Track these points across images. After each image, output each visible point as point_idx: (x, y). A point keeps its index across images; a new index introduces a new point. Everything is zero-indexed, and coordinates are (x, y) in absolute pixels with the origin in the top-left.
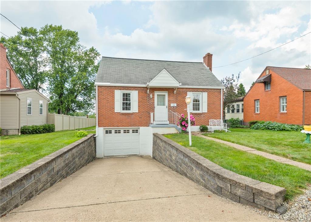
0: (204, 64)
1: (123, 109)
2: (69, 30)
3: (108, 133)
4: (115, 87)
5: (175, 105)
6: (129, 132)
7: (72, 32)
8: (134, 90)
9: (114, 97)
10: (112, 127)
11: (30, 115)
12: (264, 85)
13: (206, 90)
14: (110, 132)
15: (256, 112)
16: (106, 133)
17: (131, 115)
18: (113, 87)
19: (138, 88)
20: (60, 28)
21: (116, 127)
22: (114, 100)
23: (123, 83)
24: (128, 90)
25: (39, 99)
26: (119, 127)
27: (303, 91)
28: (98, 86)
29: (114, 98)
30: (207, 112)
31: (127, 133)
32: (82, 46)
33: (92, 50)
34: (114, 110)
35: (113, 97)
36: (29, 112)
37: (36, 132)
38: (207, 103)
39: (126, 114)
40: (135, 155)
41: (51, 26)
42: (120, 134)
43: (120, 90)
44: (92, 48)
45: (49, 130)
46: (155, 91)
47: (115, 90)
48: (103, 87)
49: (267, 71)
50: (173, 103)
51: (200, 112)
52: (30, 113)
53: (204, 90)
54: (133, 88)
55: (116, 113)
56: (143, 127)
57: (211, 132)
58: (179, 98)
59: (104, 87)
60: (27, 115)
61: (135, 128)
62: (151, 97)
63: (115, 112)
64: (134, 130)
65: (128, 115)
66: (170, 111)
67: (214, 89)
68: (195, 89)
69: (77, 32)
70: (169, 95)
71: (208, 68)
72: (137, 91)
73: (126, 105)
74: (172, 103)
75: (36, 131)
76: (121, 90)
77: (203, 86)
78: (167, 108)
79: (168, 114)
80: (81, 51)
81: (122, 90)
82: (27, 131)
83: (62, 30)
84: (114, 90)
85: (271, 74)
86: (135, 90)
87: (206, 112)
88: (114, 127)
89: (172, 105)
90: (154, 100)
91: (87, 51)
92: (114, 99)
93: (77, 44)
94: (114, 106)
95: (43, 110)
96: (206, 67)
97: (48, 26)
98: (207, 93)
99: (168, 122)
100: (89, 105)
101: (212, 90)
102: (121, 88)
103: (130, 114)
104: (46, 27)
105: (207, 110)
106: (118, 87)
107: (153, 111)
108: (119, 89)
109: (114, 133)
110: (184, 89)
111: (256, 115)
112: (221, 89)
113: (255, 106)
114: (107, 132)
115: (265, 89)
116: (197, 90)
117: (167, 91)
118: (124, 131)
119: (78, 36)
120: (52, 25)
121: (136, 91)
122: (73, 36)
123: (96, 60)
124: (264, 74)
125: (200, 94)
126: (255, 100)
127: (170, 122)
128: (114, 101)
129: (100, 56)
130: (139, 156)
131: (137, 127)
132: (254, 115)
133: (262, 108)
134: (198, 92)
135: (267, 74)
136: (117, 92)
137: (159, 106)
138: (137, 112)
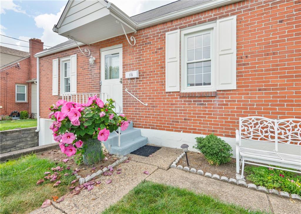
13: (231, 9)
18: (52, 56)
19: (77, 49)
24: (66, 55)
28: (40, 58)
34: (52, 93)
38: (235, 56)
46: (101, 50)
47: (53, 60)
48: (44, 58)
53: (225, 10)
54: (71, 51)
55: (54, 96)
58: (146, 55)
62: (91, 63)
70: (124, 52)
74: (130, 69)
78: (121, 82)
79: (123, 96)
81: (61, 57)
86: (74, 54)
92: (53, 74)
94: (52, 86)
98: (235, 17)
102: (59, 54)
106: (56, 53)
107: (98, 91)
110: (158, 28)
117: (120, 43)
128: (52, 77)
136: (55, 62)
137: (109, 80)
138: (75, 93)
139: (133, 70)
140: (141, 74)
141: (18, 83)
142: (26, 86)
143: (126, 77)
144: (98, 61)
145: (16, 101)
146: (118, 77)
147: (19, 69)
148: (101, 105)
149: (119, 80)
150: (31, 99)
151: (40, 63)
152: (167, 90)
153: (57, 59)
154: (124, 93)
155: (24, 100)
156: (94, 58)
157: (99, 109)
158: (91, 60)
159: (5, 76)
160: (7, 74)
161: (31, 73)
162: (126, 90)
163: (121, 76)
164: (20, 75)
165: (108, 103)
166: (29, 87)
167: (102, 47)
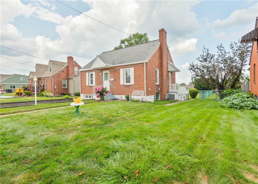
1: (91, 84)
13: (133, 65)
18: (86, 71)
24: (91, 72)
29: (86, 77)
30: (134, 84)
38: (134, 77)
51: (131, 84)
54: (93, 70)
55: (87, 86)
58: (116, 74)
65: (91, 87)
67: (139, 64)
70: (110, 73)
72: (95, 72)
77: (131, 62)
88: (86, 94)
90: (103, 77)
94: (86, 82)
98: (134, 68)
101: (138, 65)
105: (134, 83)
107: (102, 84)
110: (118, 67)
112: (144, 63)
116: (127, 66)
117: (109, 70)
127: (111, 92)
128: (86, 79)
134: (127, 68)
136: (87, 74)
137: (106, 81)
138: (95, 85)
139: (112, 78)
140: (115, 80)
141: (63, 79)
142: (66, 80)
143: (111, 80)
144: (102, 75)
145: (63, 88)
146: (108, 80)
147: (64, 72)
148: (104, 88)
149: (109, 81)
150: (69, 87)
151: (81, 73)
152: (121, 84)
153: (88, 73)
154: (110, 85)
155: (66, 87)
156: (101, 74)
157: (104, 89)
158: (100, 74)
159: (58, 76)
160: (59, 75)
161: (69, 74)
162: (111, 84)
163: (109, 80)
164: (64, 75)
165: (105, 88)
166: (67, 81)
167: (104, 70)
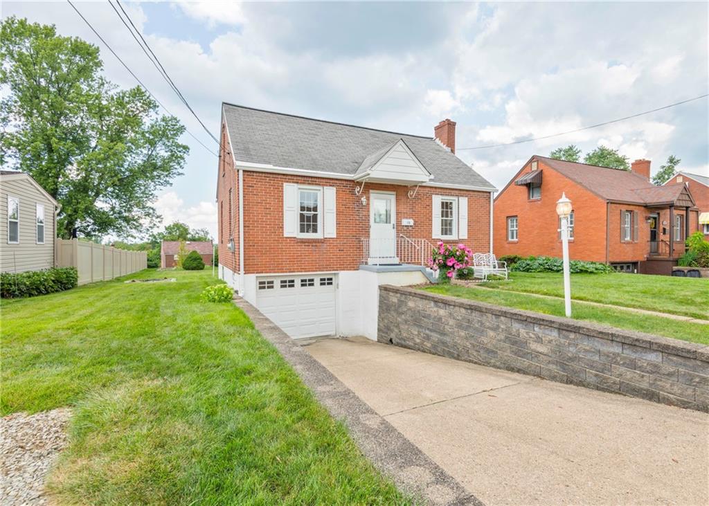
0: (438, 141)
1: (302, 230)
2: (78, 37)
3: (264, 288)
4: (284, 175)
5: (411, 222)
6: (313, 285)
7: (85, 43)
8: (327, 185)
9: (282, 199)
10: (278, 272)
11: (15, 242)
12: (527, 190)
13: (465, 192)
14: (270, 285)
15: (510, 239)
16: (260, 288)
17: (321, 244)
18: (280, 177)
19: (336, 182)
20: (49, 32)
21: (286, 272)
22: (282, 207)
23: (302, 167)
24: (313, 184)
25: (35, 201)
26: (294, 272)
27: (608, 203)
28: (244, 171)
29: (282, 201)
31: (288, 288)
32: (108, 81)
33: (137, 93)
34: (283, 233)
35: (280, 199)
36: (12, 235)
37: (39, 289)
38: (467, 220)
39: (310, 243)
40: (327, 337)
41: (22, 23)
42: (293, 288)
43: (296, 185)
44: (138, 90)
45: (66, 284)
46: (371, 191)
47: (285, 184)
48: (255, 174)
49: (533, 164)
50: (407, 218)
51: (453, 237)
52: (13, 237)
53: (462, 192)
54: (324, 181)
55: (286, 238)
56: (346, 271)
57: (481, 279)
59: (258, 174)
60: (9, 242)
61: (326, 274)
62: (364, 203)
63: (285, 236)
64: (324, 280)
65: (314, 244)
66: (401, 235)
67: (479, 191)
68: (447, 189)
69: (98, 48)
70: (397, 200)
71: (449, 149)
72: (335, 189)
73: (309, 220)
74: (404, 218)
75: (37, 289)
76: (297, 183)
77: (459, 183)
78: (394, 228)
79: (398, 241)
80: (106, 92)
81: (301, 183)
82: (13, 288)
83: (55, 36)
84: (282, 184)
85: (542, 171)
86: (331, 186)
87: (466, 237)
88: (282, 272)
89: (405, 222)
90: (369, 211)
91: (124, 94)
92: (282, 204)
93: (97, 74)
94: (283, 222)
95: (44, 229)
96: (444, 147)
97: (16, 21)
98: (467, 198)
99: (397, 261)
100: (127, 220)
101: (476, 193)
102: (299, 178)
103: (319, 242)
104: (10, 22)
105: (467, 235)
106: (292, 175)
107: (367, 234)
108: (293, 182)
109: (279, 286)
110: (427, 189)
111: (510, 245)
112: (489, 192)
113: (507, 229)
114: (262, 286)
115: (529, 198)
116: (450, 191)
117: (394, 191)
118: (302, 281)
119: (100, 58)
120: (26, 19)
121: (331, 188)
122: (86, 55)
123: (146, 117)
124: (528, 169)
125: (454, 200)
126: (507, 217)
127: (401, 260)
128: (282, 209)
129: (157, 109)
130: (338, 338)
131: (333, 272)
132: (507, 246)
133: (524, 232)
134: (446, 195)
135: (533, 170)
137: (379, 224)
138: (333, 236)
140: (415, 223)
143: (403, 224)
144: (367, 202)
149: (392, 225)
151: (244, 180)
152: (433, 237)
163: (393, 222)
167: (372, 189)
